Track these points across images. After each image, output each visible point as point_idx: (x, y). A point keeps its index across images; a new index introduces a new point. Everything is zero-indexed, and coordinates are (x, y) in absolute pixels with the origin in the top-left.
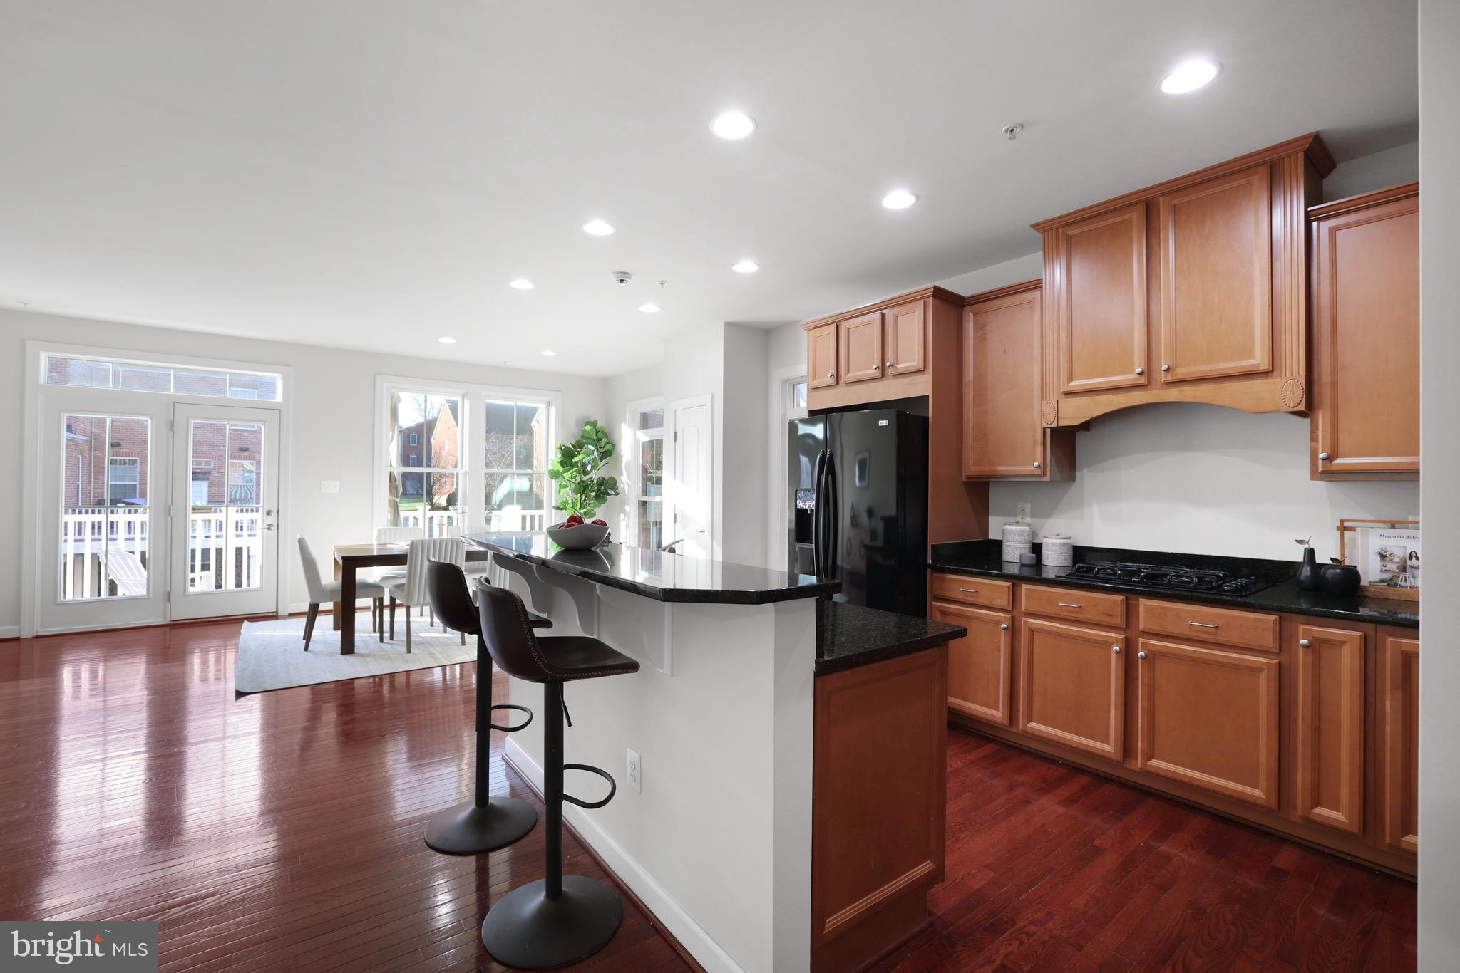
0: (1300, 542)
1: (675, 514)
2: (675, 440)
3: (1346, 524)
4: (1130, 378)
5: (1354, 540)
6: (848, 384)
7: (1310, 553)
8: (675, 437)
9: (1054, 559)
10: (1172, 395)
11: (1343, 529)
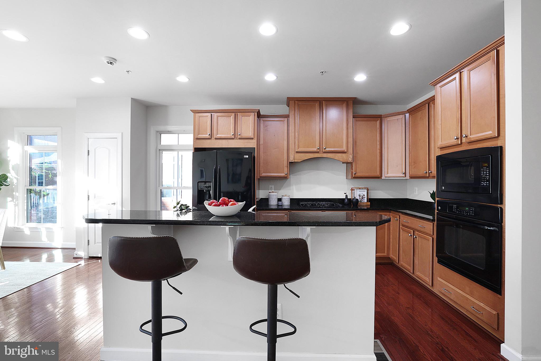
0: (345, 193)
1: (88, 196)
2: (88, 155)
3: (353, 189)
4: (315, 149)
5: (354, 192)
6: (216, 139)
7: (347, 196)
8: (88, 153)
9: (286, 203)
10: (325, 155)
11: (352, 190)
